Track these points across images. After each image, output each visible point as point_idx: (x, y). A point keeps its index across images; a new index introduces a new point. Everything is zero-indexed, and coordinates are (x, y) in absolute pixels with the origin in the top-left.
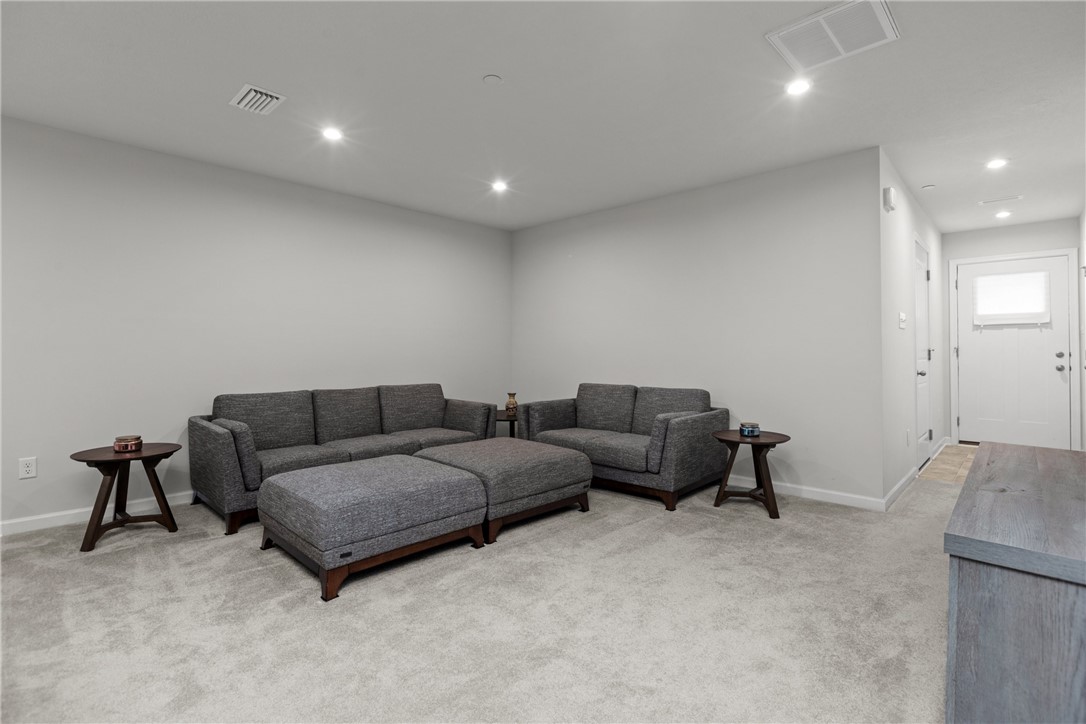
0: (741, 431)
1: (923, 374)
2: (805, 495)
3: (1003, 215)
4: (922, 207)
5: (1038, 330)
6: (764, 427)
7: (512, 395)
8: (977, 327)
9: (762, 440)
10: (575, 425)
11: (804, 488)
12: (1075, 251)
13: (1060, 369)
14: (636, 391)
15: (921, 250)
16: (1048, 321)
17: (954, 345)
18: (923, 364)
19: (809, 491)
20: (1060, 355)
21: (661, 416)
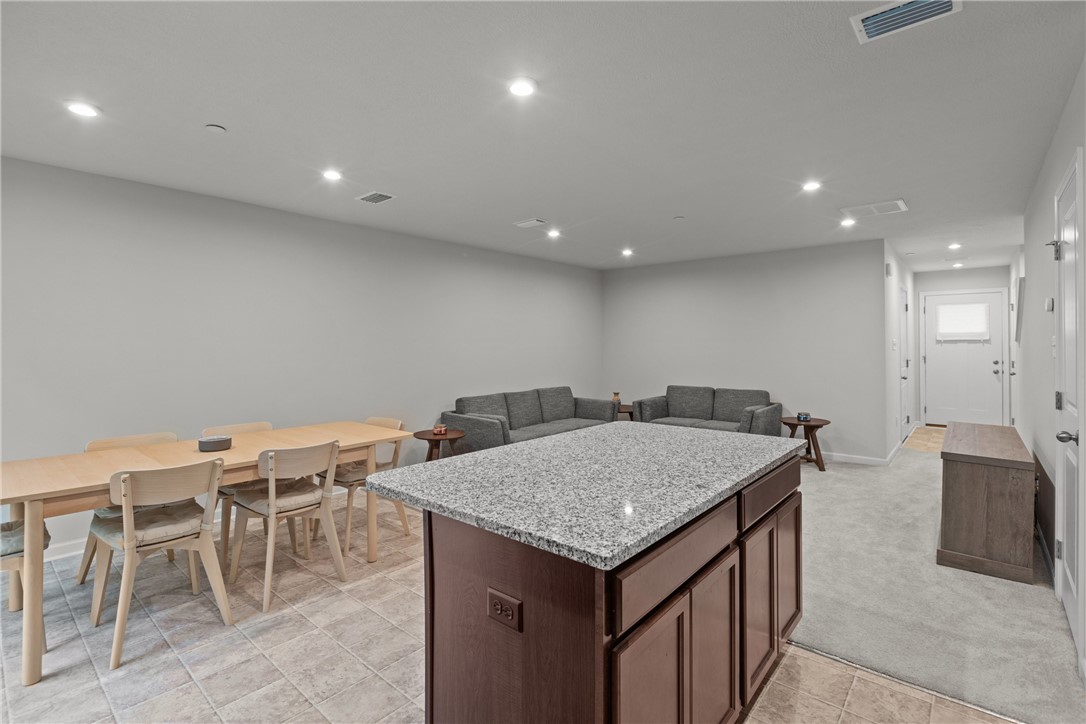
0: (799, 418)
1: (905, 378)
2: (835, 459)
3: (958, 265)
4: (903, 262)
5: (981, 345)
6: (813, 416)
7: (616, 394)
8: (939, 342)
9: (812, 423)
10: (668, 416)
11: (834, 454)
12: (1006, 289)
13: (996, 372)
14: (714, 392)
15: (903, 291)
16: (988, 338)
17: (922, 354)
18: (904, 371)
19: (837, 456)
20: (996, 363)
21: (749, 409)
